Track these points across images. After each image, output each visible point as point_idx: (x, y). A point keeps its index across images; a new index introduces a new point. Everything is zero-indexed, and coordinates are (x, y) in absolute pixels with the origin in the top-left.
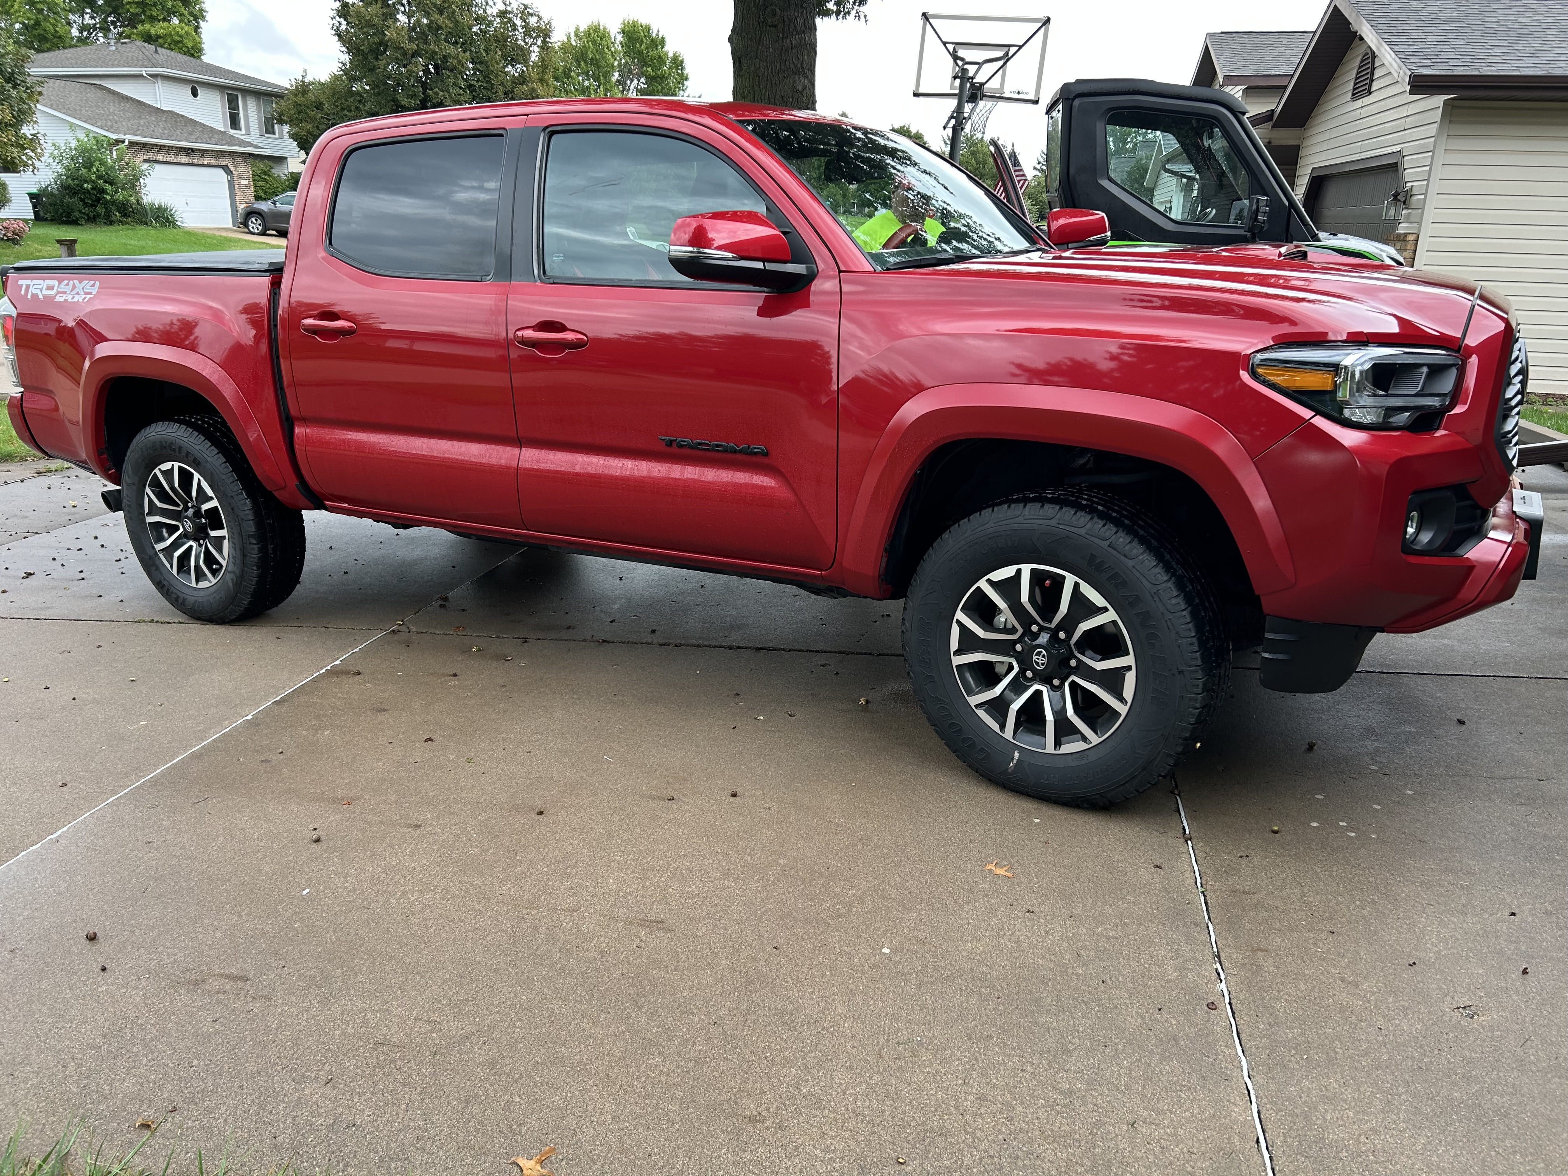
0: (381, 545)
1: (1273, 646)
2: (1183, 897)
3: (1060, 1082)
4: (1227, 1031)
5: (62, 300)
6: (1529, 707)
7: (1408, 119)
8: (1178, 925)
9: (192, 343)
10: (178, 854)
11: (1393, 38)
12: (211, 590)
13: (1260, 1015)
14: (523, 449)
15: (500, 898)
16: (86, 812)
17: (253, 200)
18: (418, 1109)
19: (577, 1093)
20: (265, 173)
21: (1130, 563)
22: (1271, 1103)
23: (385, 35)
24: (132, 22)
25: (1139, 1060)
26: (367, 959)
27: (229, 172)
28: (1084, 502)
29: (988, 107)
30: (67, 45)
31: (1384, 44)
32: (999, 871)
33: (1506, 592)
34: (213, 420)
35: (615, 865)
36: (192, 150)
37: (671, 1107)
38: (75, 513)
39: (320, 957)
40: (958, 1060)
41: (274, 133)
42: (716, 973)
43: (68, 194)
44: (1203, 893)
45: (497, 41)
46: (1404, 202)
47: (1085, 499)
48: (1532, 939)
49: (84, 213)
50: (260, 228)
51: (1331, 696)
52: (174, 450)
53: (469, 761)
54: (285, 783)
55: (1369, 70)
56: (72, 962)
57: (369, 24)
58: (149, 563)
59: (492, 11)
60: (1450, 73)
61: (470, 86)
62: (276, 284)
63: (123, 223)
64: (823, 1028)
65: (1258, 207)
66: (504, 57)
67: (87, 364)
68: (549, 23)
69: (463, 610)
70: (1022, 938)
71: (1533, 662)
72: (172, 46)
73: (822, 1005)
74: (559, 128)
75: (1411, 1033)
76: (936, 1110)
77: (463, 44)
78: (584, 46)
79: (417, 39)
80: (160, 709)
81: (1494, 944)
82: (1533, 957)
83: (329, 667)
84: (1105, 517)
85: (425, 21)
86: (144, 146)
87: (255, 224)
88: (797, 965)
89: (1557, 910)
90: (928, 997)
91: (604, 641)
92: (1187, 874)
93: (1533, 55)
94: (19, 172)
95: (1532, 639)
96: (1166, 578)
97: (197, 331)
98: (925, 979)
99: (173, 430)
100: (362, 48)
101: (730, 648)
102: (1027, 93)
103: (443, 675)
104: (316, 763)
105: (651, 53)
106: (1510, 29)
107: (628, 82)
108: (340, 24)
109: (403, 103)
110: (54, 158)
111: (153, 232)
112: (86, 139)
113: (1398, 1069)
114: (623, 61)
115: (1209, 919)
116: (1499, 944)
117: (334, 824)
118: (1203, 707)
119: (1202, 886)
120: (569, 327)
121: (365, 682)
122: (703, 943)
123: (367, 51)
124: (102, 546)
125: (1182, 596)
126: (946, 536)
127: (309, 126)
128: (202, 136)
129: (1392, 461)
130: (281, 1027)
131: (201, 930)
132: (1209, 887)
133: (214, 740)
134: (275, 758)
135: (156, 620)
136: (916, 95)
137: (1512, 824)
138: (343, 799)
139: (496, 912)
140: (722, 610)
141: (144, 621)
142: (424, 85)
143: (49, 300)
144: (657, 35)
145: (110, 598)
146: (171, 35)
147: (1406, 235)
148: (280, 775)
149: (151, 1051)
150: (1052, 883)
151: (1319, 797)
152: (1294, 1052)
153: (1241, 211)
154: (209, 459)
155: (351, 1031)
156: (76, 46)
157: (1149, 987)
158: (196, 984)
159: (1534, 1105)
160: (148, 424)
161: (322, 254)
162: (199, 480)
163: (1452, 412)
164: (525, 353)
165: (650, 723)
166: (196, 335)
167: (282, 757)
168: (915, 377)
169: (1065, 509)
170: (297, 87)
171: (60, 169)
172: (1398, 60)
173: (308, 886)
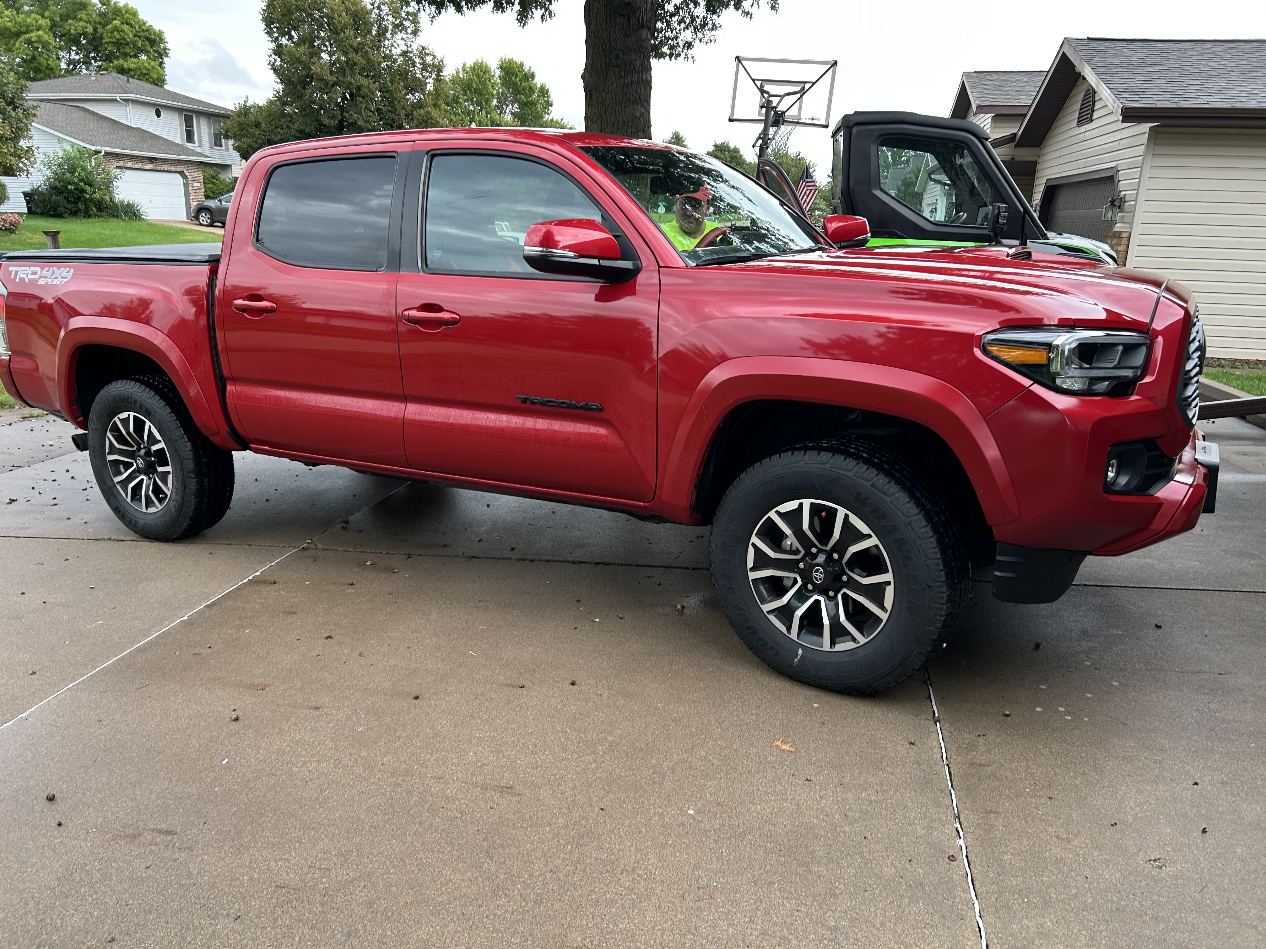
0: (297, 478)
1: (1003, 566)
2: (931, 768)
3: (828, 921)
4: (964, 879)
5: (43, 283)
6: (1213, 615)
7: (1122, 142)
8: (927, 792)
9: (148, 316)
10: (123, 730)
11: (1109, 78)
12: (157, 514)
13: (990, 865)
14: (408, 405)
15: (382, 767)
16: (51, 696)
17: (203, 198)
18: (309, 941)
19: (438, 928)
20: (213, 177)
21: (888, 499)
22: (997, 938)
23: (311, 69)
24: (109, 58)
25: (892, 903)
26: (273, 817)
27: (184, 177)
28: (852, 450)
29: (788, 130)
30: (57, 75)
31: (1102, 83)
32: (785, 747)
33: (1188, 524)
34: (162, 379)
35: (475, 741)
36: (155, 159)
37: (513, 940)
38: (51, 451)
39: (234, 815)
40: (746, 902)
41: (221, 146)
42: (553, 830)
43: (55, 193)
44: (948, 765)
45: (400, 75)
46: (1119, 207)
47: (853, 448)
48: (1211, 804)
49: (68, 209)
50: (209, 221)
51: (1054, 605)
52: (130, 403)
53: (361, 655)
54: (212, 673)
55: (1091, 103)
56: (35, 818)
57: (298, 61)
58: (109, 493)
59: (396, 51)
60: (1154, 106)
61: (378, 110)
62: (214, 272)
63: (99, 217)
64: (639, 875)
65: (999, 212)
66: (406, 87)
67: (62, 333)
68: (442, 61)
69: (361, 531)
70: (801, 802)
71: (1217, 578)
72: (141, 77)
73: (638, 856)
74: (439, 152)
75: (1111, 881)
76: (727, 943)
77: (373, 77)
78: (470, 79)
79: (337, 73)
80: (113, 611)
81: (1180, 808)
82: (1211, 819)
83: (251, 578)
84: (868, 462)
85: (343, 58)
86: (117, 155)
87: (204, 218)
88: (618, 824)
89: (1231, 780)
90: (724, 850)
91: (472, 557)
92: (935, 750)
93: (1220, 92)
94: (16, 176)
95: (1217, 559)
96: (917, 512)
97: (152, 307)
98: (722, 836)
99: (130, 387)
100: (293, 79)
101: (574, 563)
102: (819, 120)
103: (343, 584)
104: (238, 656)
105: (524, 84)
106: (1202, 71)
107: (505, 107)
108: (275, 60)
109: (325, 123)
110: (45, 165)
111: (122, 224)
112: (71, 150)
113: (1100, 911)
114: (501, 90)
115: (952, 786)
116: (1184, 808)
117: (250, 706)
118: (947, 615)
119: (947, 759)
120: (445, 308)
121: (279, 590)
122: (544, 806)
123: (296, 82)
124: (72, 478)
125: (930, 526)
126: (743, 476)
127: (249, 141)
128: (164, 147)
129: (1095, 420)
130: (201, 872)
131: (139, 793)
132: (952, 761)
133: (156, 637)
134: (204, 651)
135: (113, 538)
136: (731, 120)
137: (1197, 710)
138: (258, 686)
139: (378, 778)
140: (569, 531)
141: (104, 539)
142: (342, 109)
143: (33, 283)
144: (529, 70)
145: (77, 520)
146: (140, 69)
147: (1120, 233)
148: (208, 666)
149: (96, 892)
150: (826, 757)
151: (1043, 687)
152: (1016, 896)
153: (987, 214)
154: (158, 410)
155: (257, 876)
156: (65, 76)
157: (902, 842)
158: (134, 837)
159: (1209, 940)
160: (110, 381)
161: (251, 249)
162: (150, 427)
163: (1143, 382)
164: (411, 328)
165: (507, 624)
166: (151, 309)
167: (210, 651)
168: (721, 350)
169: (836, 456)
170: (240, 110)
171: (49, 173)
172: (1113, 96)
173: (227, 757)
